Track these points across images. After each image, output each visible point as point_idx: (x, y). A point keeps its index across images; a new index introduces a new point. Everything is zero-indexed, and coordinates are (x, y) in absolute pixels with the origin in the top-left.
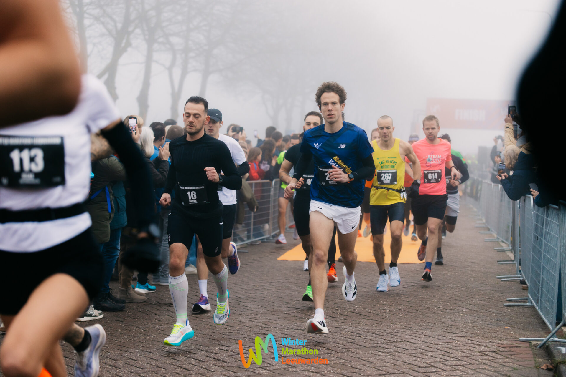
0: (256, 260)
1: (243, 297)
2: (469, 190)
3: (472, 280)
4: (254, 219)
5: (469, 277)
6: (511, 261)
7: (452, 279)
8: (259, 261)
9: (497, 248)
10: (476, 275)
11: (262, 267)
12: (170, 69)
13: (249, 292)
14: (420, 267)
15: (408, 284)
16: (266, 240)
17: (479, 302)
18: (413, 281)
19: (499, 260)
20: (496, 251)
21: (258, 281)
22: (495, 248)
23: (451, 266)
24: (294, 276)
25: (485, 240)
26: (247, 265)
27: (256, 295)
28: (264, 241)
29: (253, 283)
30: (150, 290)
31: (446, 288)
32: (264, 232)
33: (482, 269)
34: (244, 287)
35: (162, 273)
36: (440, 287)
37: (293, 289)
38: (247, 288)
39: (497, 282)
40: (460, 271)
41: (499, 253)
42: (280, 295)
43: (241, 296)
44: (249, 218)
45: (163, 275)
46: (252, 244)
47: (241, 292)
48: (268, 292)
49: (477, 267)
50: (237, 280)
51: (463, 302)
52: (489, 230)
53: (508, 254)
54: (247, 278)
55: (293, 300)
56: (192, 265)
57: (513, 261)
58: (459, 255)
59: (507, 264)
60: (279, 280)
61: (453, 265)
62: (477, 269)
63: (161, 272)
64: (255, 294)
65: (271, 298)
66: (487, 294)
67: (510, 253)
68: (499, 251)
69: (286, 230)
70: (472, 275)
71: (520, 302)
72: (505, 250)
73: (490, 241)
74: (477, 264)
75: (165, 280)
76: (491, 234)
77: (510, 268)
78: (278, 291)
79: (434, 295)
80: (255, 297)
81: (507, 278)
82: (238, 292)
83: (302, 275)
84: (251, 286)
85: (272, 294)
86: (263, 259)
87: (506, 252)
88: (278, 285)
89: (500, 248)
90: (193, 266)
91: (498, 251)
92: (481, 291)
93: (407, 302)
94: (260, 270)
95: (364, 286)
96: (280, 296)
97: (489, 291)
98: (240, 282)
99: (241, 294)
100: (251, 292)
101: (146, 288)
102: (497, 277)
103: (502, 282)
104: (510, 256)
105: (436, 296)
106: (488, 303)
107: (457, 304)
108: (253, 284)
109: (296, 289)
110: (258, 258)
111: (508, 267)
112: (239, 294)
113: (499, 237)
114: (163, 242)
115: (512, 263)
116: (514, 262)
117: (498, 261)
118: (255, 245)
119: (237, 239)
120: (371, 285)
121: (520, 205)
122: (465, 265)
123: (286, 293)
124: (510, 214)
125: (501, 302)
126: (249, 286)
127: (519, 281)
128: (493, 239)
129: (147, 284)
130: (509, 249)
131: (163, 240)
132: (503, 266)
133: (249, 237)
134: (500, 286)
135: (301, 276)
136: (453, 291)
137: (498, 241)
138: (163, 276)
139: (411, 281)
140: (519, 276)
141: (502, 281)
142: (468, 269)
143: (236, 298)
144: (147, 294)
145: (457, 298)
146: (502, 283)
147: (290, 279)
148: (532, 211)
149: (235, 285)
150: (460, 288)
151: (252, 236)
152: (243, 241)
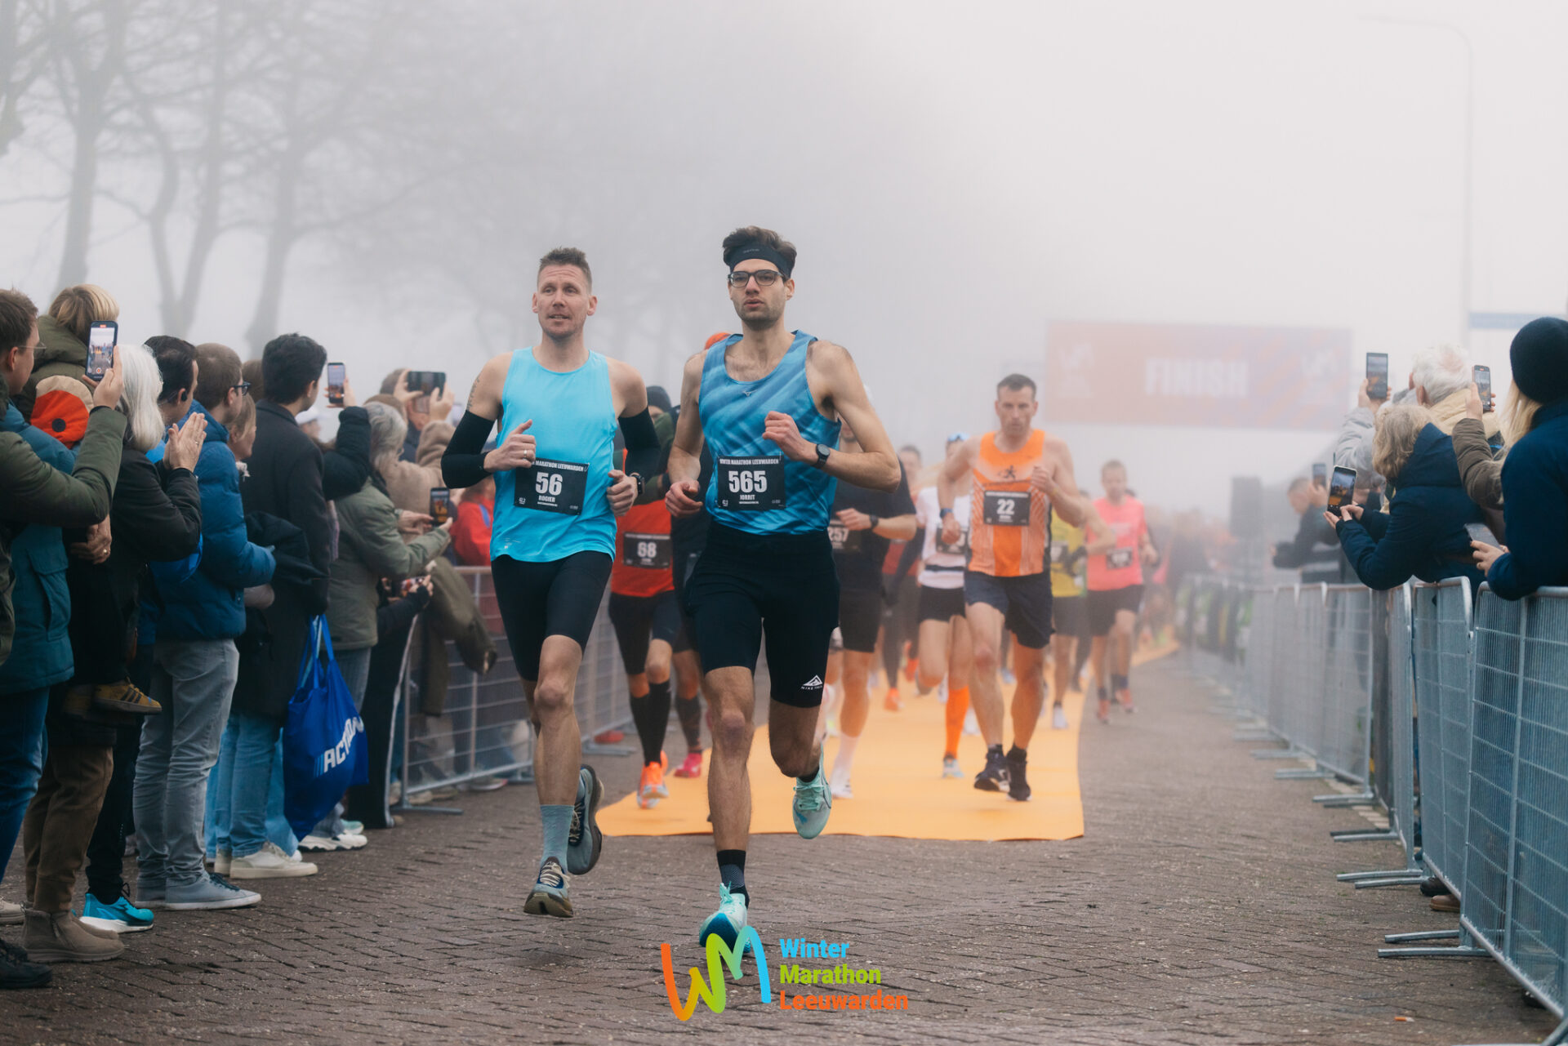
0: (494, 836)
1: (463, 942)
2: (1201, 626)
3: (1257, 885)
4: (480, 700)
5: (1242, 876)
6: (1379, 831)
7: (1186, 882)
8: (503, 837)
9: (1323, 797)
10: (1267, 871)
11: (519, 853)
12: (156, 220)
13: (485, 928)
14: (1069, 850)
15: (1038, 896)
16: (519, 778)
17: (1291, 945)
18: (1051, 889)
19: (1336, 830)
20: (1320, 805)
21: (512, 895)
22: (1316, 798)
23: (1177, 846)
24: (634, 878)
25: (1279, 776)
26: (464, 848)
27: (509, 937)
28: (513, 779)
29: (494, 902)
30: (132, 921)
31: (1171, 906)
32: (513, 748)
33: (1283, 854)
34: (465, 912)
35: (173, 867)
36: (1148, 906)
37: (638, 915)
38: (474, 916)
39: (1341, 891)
40: (1208, 860)
41: (1331, 810)
42: (593, 936)
43: (457, 941)
44: (463, 697)
45: (175, 872)
46: (474, 790)
47: (456, 928)
48: (549, 927)
49: (1264, 848)
50: (438, 893)
51: (1238, 945)
52: (1285, 745)
53: (1362, 814)
54: (470, 887)
55: (642, 948)
56: (272, 845)
57: (1386, 831)
58: (1197, 818)
59: (1367, 839)
60: (586, 890)
61: (1183, 843)
62: (1265, 855)
63: (170, 862)
64: (507, 934)
65: (564, 944)
66: (1315, 924)
67: (1369, 811)
68: (1329, 805)
69: (587, 748)
70: (1253, 871)
71: (1434, 945)
72: (1350, 802)
73: (1295, 779)
74: (1262, 841)
75: (184, 891)
76: (1295, 760)
77: (1379, 853)
78: (587, 922)
79: (1134, 927)
80: (505, 941)
81: (1373, 877)
82: (445, 927)
83: (663, 876)
84: (486, 911)
85: (566, 932)
86: (518, 831)
87: (1356, 808)
88: (582, 906)
89: (1333, 797)
90: (277, 847)
91: (1327, 807)
92: (1294, 917)
93: (1043, 948)
94: (513, 864)
95: (884, 906)
96: (597, 939)
97: (1318, 915)
98: (448, 898)
99: (457, 934)
100: (490, 927)
101: (121, 915)
102: (1339, 876)
103: (1359, 892)
104: (1370, 819)
105: (1142, 930)
106: (1325, 950)
107: (1216, 951)
108: (494, 905)
109: (649, 914)
110: (500, 830)
111: (1371, 849)
112: (450, 934)
113: (1324, 763)
114: (173, 758)
115: (1383, 839)
116: (1392, 834)
117: (1333, 834)
118: (485, 792)
119: (421, 769)
120: (906, 904)
121: (1415, 626)
122: (1224, 843)
123: (614, 928)
124: (1363, 680)
125: (1365, 945)
126: (480, 910)
127: (1419, 886)
128: (1303, 773)
129: (121, 900)
130: (1365, 799)
131: (174, 751)
132: (1351, 847)
133: (460, 766)
134: (1356, 901)
135: (658, 878)
136: (1196, 916)
137: (1320, 779)
138: (174, 877)
139: (1046, 889)
140: (1414, 870)
141: (1358, 888)
142: (1237, 853)
143: (442, 945)
144: (124, 935)
145: (1213, 935)
146: (1360, 895)
147: (622, 886)
148: (1468, 627)
149: (430, 909)
150: (1220, 907)
151: (472, 759)
152: (439, 776)
